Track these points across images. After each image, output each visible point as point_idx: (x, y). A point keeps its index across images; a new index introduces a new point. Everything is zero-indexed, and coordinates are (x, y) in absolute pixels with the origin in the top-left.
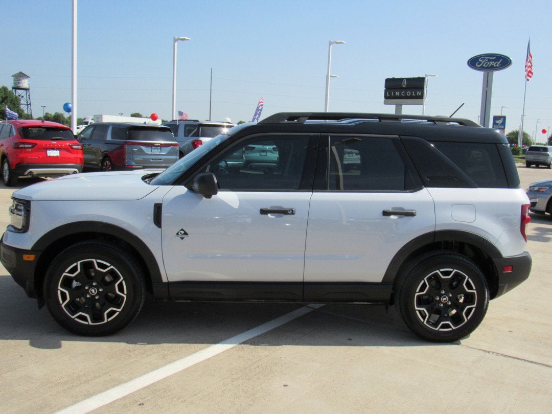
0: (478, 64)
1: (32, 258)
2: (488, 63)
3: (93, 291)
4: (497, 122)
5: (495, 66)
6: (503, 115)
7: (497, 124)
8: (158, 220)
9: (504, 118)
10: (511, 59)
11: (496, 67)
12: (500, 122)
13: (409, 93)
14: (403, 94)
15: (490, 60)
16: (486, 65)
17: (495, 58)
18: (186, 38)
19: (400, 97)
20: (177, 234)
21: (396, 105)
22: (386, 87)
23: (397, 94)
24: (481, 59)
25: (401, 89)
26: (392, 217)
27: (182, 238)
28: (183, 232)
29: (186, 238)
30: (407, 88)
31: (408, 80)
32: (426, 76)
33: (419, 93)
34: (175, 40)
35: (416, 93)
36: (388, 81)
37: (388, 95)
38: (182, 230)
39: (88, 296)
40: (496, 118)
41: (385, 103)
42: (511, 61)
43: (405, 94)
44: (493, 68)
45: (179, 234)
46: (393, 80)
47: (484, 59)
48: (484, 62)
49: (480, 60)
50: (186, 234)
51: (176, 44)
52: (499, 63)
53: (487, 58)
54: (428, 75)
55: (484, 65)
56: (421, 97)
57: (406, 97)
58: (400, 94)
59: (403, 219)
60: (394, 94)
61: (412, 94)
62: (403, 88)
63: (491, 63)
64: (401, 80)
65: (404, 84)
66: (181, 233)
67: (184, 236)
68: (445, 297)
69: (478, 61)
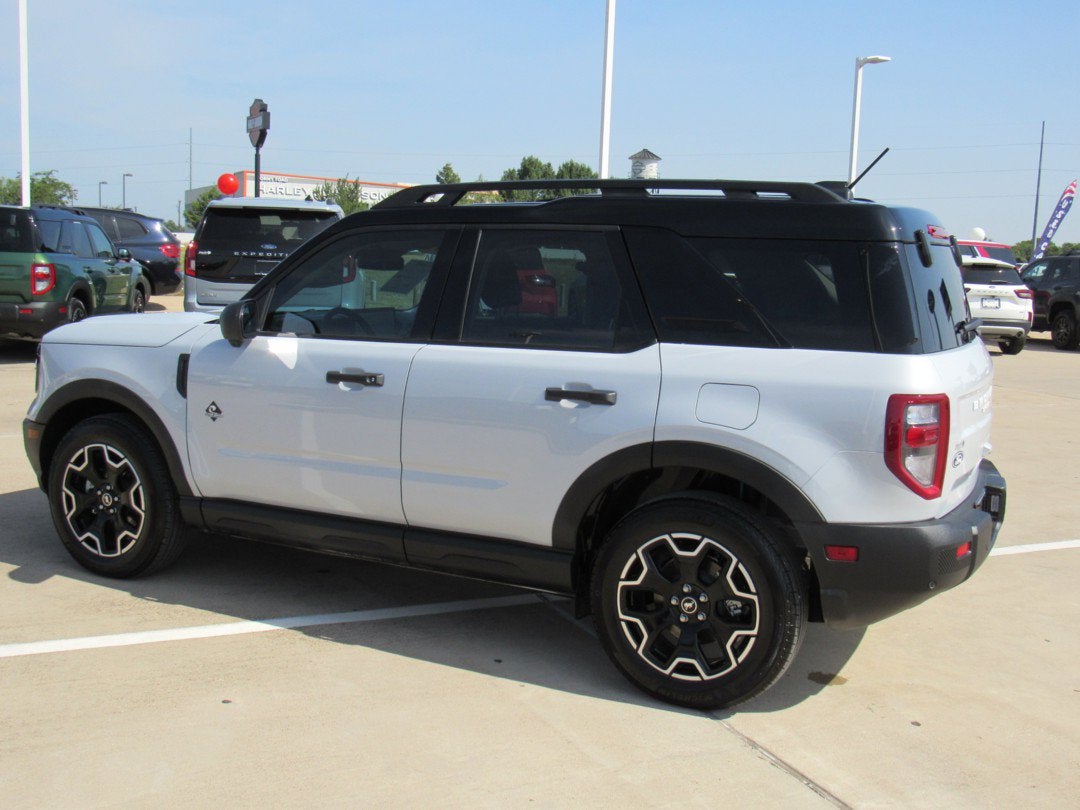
18: (880, 57)
20: (207, 411)
26: (564, 403)
27: (214, 419)
28: (214, 408)
34: (860, 64)
39: (101, 507)
50: (218, 411)
51: (861, 71)
59: (588, 409)
67: (216, 415)
68: (689, 601)
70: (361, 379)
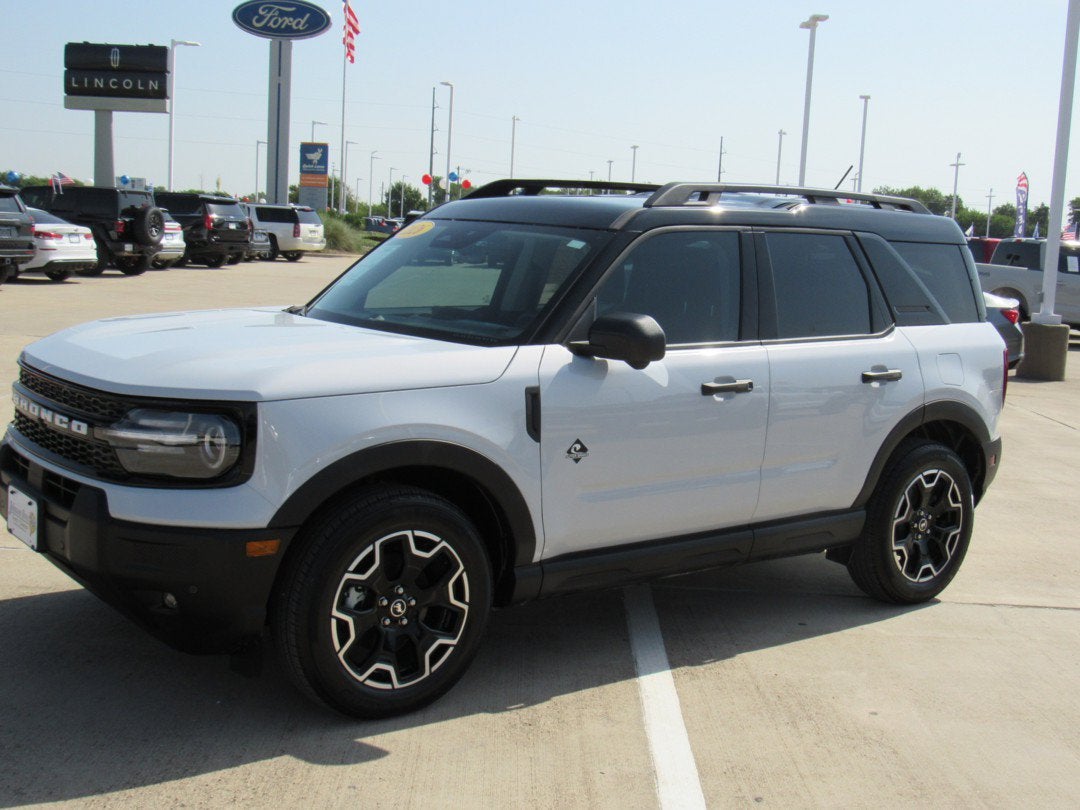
0: (258, 21)
1: (270, 547)
2: (280, 21)
3: (399, 608)
4: (310, 156)
5: (295, 27)
6: (317, 140)
7: (310, 162)
8: (534, 427)
9: (324, 148)
10: (329, 14)
11: (298, 31)
12: (315, 156)
13: (127, 83)
14: (114, 84)
15: (282, 14)
16: (275, 23)
17: (293, 9)
19: (106, 92)
20: (569, 452)
21: (97, 111)
22: (67, 63)
23: (99, 83)
24: (263, 10)
25: (106, 70)
27: (577, 460)
28: (578, 447)
29: (585, 459)
30: (122, 71)
31: (125, 50)
32: (174, 43)
33: (153, 85)
35: (145, 84)
36: (71, 49)
37: (74, 85)
38: (578, 442)
40: (307, 149)
41: (68, 105)
42: (328, 18)
43: (119, 84)
44: (291, 33)
45: (573, 451)
46: (86, 46)
47: (270, 9)
48: (271, 18)
49: (261, 12)
50: (584, 449)
52: (303, 22)
53: (277, 7)
54: (180, 43)
55: (271, 24)
56: (162, 94)
57: (121, 93)
58: (106, 84)
60: (91, 82)
61: (135, 84)
62: (113, 70)
63: (287, 20)
64: (106, 49)
65: (115, 60)
66: (575, 449)
67: (580, 455)
69: (257, 13)
70: (731, 389)
